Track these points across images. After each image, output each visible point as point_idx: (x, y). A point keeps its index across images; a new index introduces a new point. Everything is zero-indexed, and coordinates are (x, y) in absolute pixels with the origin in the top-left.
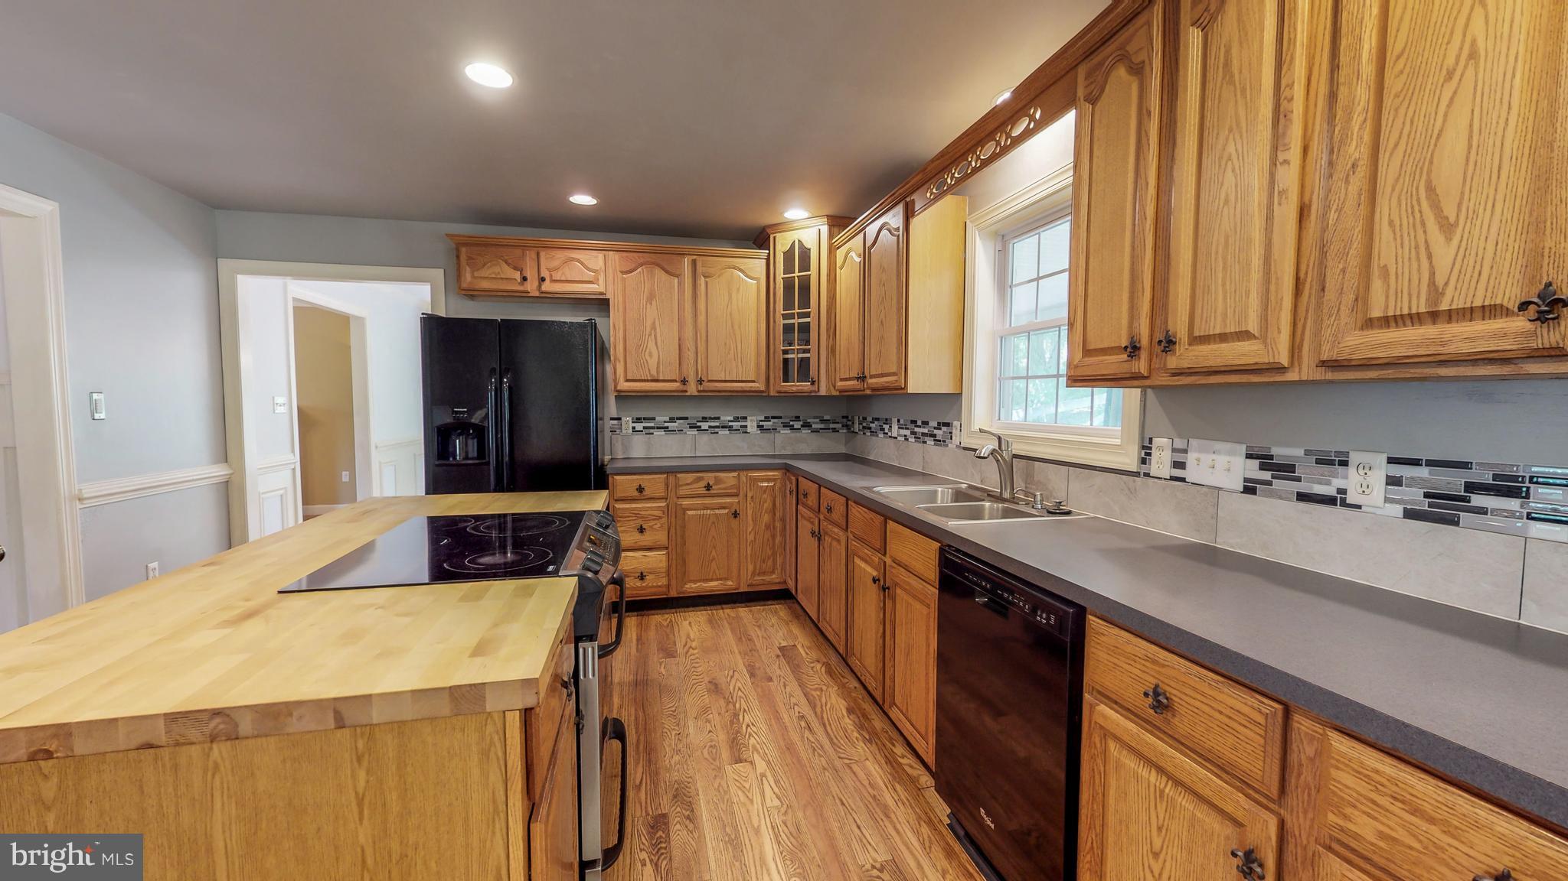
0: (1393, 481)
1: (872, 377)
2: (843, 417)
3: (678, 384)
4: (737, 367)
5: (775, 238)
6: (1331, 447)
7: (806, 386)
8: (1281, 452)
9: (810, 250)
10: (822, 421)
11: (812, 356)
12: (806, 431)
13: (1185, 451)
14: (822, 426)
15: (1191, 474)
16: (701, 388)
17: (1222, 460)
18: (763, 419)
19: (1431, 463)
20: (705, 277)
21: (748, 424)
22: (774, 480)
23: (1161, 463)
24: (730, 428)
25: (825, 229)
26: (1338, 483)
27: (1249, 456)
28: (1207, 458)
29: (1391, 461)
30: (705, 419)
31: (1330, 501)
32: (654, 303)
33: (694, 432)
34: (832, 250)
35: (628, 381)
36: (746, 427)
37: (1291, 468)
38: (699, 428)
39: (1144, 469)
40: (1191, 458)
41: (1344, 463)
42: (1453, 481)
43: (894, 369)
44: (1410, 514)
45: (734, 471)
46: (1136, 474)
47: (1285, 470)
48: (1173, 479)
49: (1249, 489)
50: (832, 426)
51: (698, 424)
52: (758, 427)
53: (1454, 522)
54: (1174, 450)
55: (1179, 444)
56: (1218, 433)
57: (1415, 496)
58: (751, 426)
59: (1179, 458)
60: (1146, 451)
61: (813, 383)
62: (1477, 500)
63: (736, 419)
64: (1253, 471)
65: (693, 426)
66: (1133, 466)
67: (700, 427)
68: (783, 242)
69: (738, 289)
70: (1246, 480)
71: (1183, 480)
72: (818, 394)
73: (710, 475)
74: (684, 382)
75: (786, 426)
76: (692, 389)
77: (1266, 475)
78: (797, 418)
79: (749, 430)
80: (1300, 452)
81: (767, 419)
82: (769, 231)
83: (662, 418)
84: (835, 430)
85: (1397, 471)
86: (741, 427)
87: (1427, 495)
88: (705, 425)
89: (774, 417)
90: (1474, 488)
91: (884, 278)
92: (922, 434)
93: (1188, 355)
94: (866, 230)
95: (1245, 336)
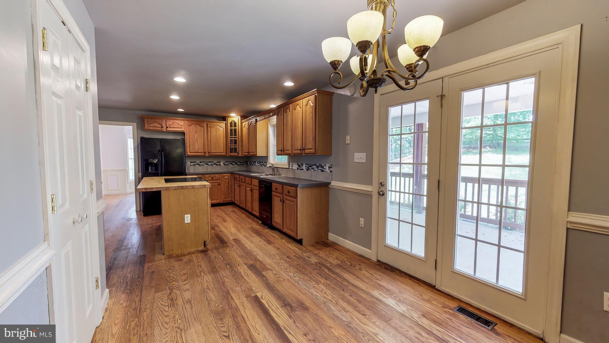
0: (306, 166)
1: (251, 152)
2: (245, 162)
3: (203, 153)
4: (218, 149)
5: (227, 119)
6: (302, 163)
7: (236, 154)
8: (300, 164)
9: (236, 122)
10: (240, 162)
11: (237, 147)
12: (236, 165)
14: (240, 164)
15: (293, 168)
16: (209, 154)
17: (295, 166)
18: (225, 162)
20: (210, 127)
21: (221, 163)
22: (229, 176)
23: (290, 167)
24: (216, 164)
25: (240, 118)
26: (303, 167)
27: (297, 165)
29: (306, 164)
30: (210, 162)
31: (302, 169)
32: (197, 133)
34: (242, 123)
35: (190, 152)
36: (220, 164)
38: (208, 165)
40: (293, 166)
41: (303, 165)
43: (254, 151)
45: (219, 174)
46: (288, 168)
47: (300, 166)
48: (291, 169)
49: (297, 169)
50: (243, 164)
52: (224, 164)
53: (308, 170)
54: (291, 165)
55: (292, 163)
56: (295, 162)
57: (307, 168)
58: (222, 164)
60: (289, 165)
61: (238, 153)
63: (218, 162)
65: (206, 164)
68: (230, 120)
69: (218, 130)
72: (239, 156)
73: (213, 175)
74: (205, 153)
75: (231, 164)
76: (207, 155)
77: (298, 167)
78: (234, 162)
79: (221, 165)
81: (226, 162)
82: (226, 117)
83: (198, 162)
84: (243, 165)
86: (219, 164)
88: (209, 164)
89: (228, 162)
90: (310, 167)
91: (252, 132)
92: (262, 164)
93: (285, 152)
94: (249, 121)
95: (289, 150)
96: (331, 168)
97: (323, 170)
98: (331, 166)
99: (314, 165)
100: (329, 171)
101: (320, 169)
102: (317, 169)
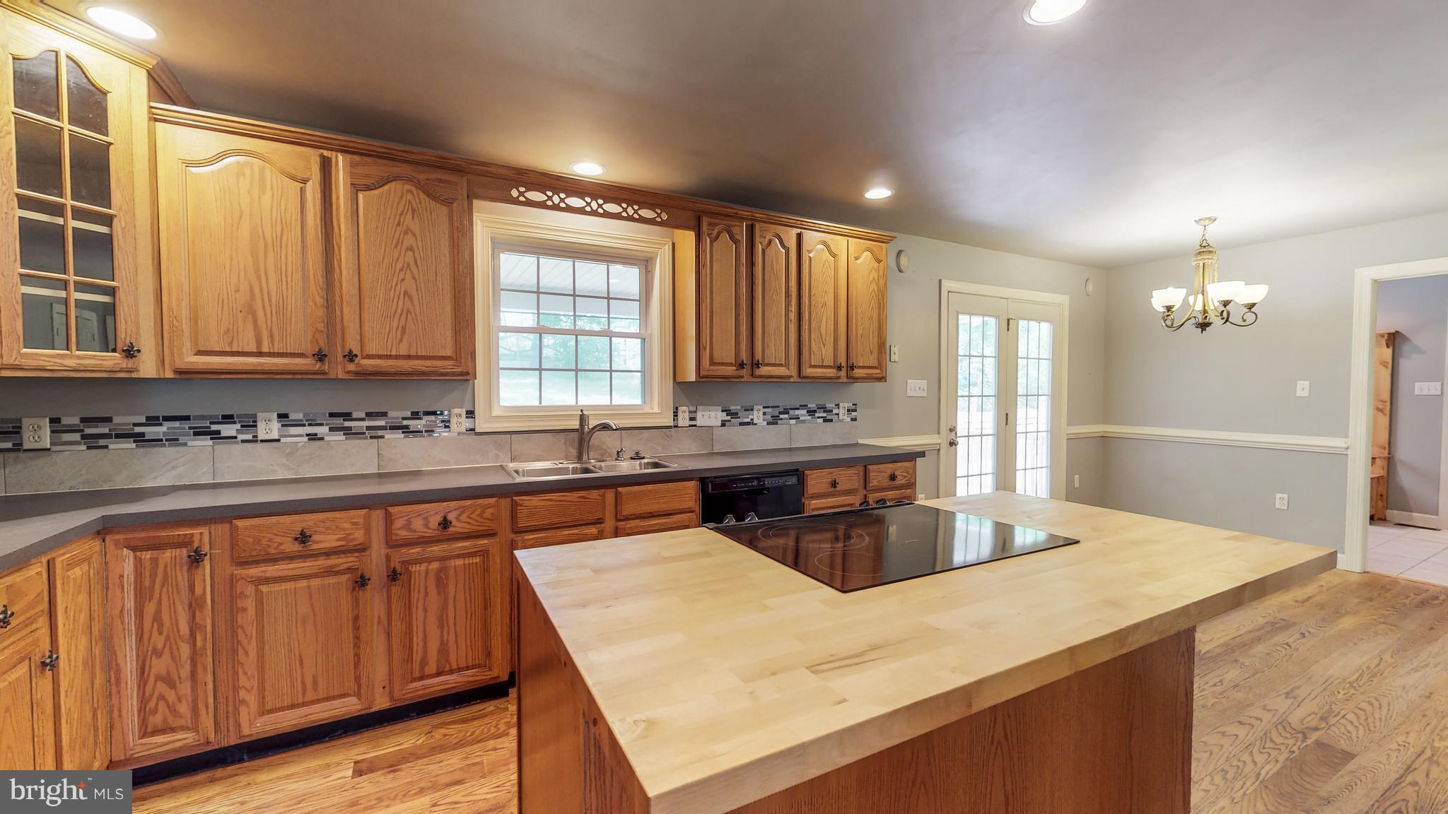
0: (764, 414)
6: (748, 404)
8: (733, 408)
9: (105, 93)
13: (696, 412)
15: (699, 422)
17: (713, 414)
19: (772, 407)
23: (684, 420)
25: (140, 75)
26: (751, 417)
27: (723, 411)
28: (706, 414)
29: (764, 407)
31: (748, 424)
37: (737, 414)
39: (675, 423)
40: (699, 415)
41: (752, 410)
42: (776, 412)
44: (768, 424)
46: (670, 427)
47: (734, 415)
48: (690, 426)
49: (723, 425)
53: (777, 424)
54: (690, 412)
55: (692, 409)
56: (709, 402)
57: (768, 417)
59: (692, 415)
60: (676, 415)
62: (781, 416)
64: (724, 416)
66: (671, 423)
70: (722, 421)
71: (695, 426)
77: (729, 418)
80: (739, 407)
85: (766, 410)
87: (772, 417)
90: (780, 413)
91: (409, 240)
92: (368, 428)
93: (764, 370)
94: (326, 153)
95: (781, 365)
96: (855, 411)
97: (828, 417)
98: (854, 407)
99: (798, 409)
100: (849, 419)
101: (818, 418)
102: (810, 417)
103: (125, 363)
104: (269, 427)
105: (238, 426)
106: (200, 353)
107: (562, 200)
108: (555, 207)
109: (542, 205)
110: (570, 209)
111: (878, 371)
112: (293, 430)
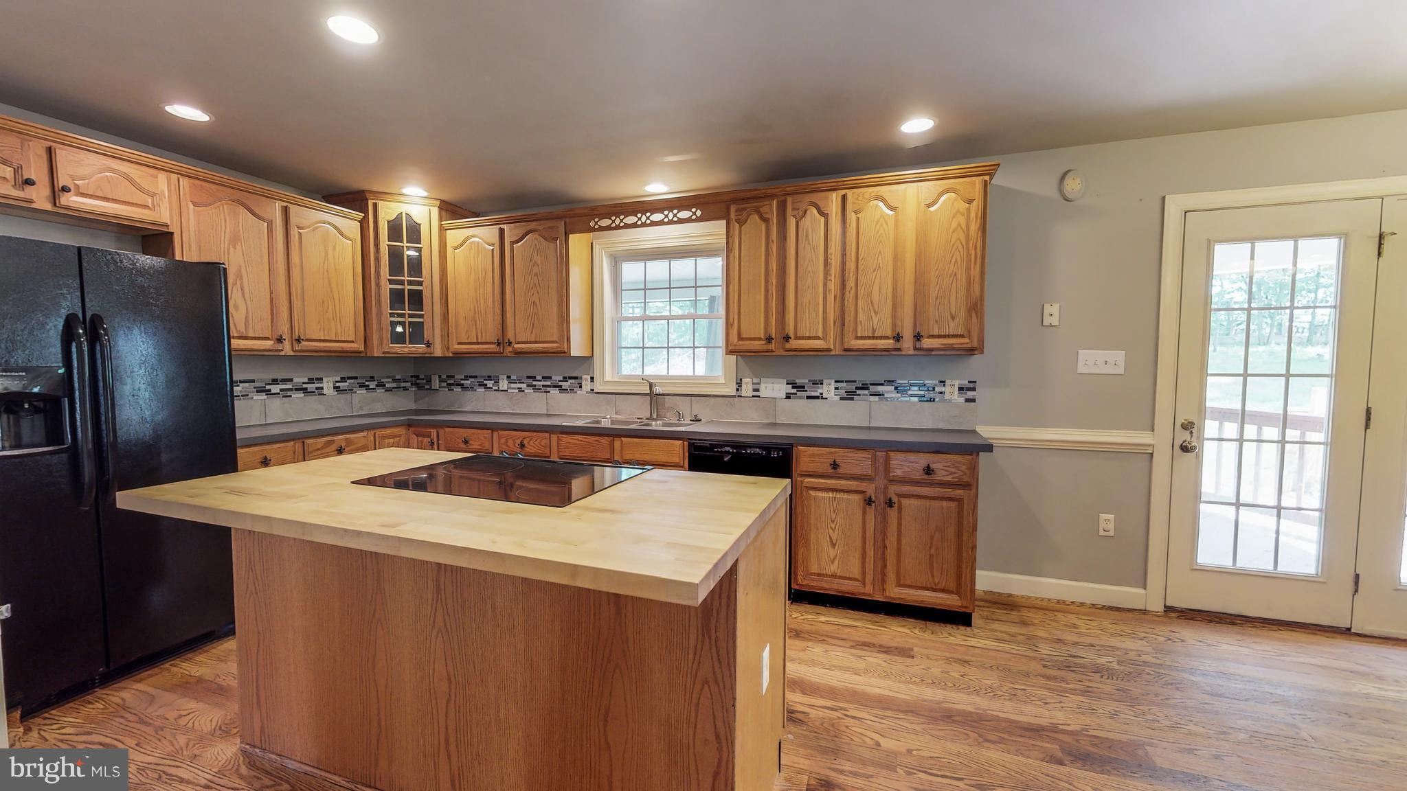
0: (836, 388)
1: (518, 343)
2: (412, 376)
3: (272, 342)
4: (336, 326)
5: (375, 205)
6: (817, 378)
7: (420, 348)
8: (799, 381)
9: (420, 225)
10: (395, 380)
11: (427, 320)
12: (380, 391)
13: (759, 384)
14: (394, 385)
15: (762, 394)
16: (297, 347)
17: (776, 386)
19: (846, 382)
20: (299, 228)
21: (325, 385)
23: (747, 390)
24: (305, 390)
25: (435, 211)
26: (820, 391)
27: (787, 384)
28: (770, 386)
29: (836, 382)
30: (275, 382)
31: (817, 397)
32: (238, 247)
33: (263, 396)
34: (442, 229)
36: (322, 388)
37: (804, 387)
38: (268, 392)
39: (739, 393)
40: (762, 387)
41: (822, 384)
42: (852, 387)
43: (555, 339)
44: (841, 399)
46: (734, 396)
47: (801, 388)
48: (753, 396)
49: (788, 397)
50: (403, 385)
51: (268, 387)
52: (334, 388)
53: (853, 400)
54: (753, 384)
55: (756, 380)
56: (775, 375)
57: (842, 392)
58: (328, 387)
59: (756, 387)
60: (739, 384)
61: (428, 345)
62: (859, 392)
63: (311, 381)
64: (789, 389)
65: (260, 390)
66: (734, 393)
67: (270, 390)
68: (388, 211)
69: (334, 248)
70: (787, 393)
71: (759, 397)
72: (432, 355)
73: (340, 437)
74: (279, 340)
75: (362, 386)
76: (287, 348)
77: (795, 391)
78: (372, 378)
79: (325, 391)
80: (807, 381)
81: (343, 380)
82: (368, 196)
84: (405, 389)
85: (838, 385)
86: (317, 388)
87: (846, 392)
88: (275, 389)
89: (349, 378)
90: (857, 388)
91: (536, 270)
92: (544, 386)
93: (794, 344)
94: (502, 226)
95: (817, 338)
96: (974, 389)
97: (928, 396)
98: (971, 385)
99: (882, 385)
100: (963, 400)
101: (912, 395)
102: (899, 395)
103: (427, 350)
104: (504, 384)
105: (493, 382)
106: (459, 343)
107: (648, 218)
108: (644, 225)
109: (635, 225)
110: (654, 224)
111: (966, 340)
112: (513, 385)
